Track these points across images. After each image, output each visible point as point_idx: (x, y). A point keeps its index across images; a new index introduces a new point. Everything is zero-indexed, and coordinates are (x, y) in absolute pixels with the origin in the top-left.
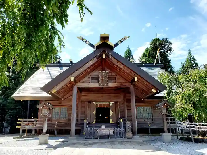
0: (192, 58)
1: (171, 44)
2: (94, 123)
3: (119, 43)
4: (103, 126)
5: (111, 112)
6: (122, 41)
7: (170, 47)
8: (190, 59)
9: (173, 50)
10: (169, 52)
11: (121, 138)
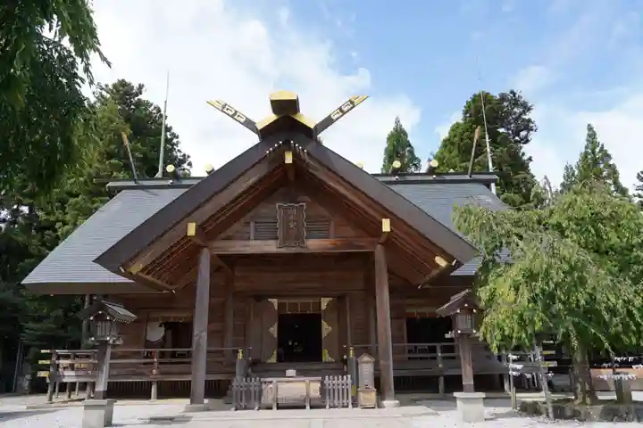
0: (597, 150)
1: (527, 108)
2: (273, 360)
3: (334, 118)
4: (291, 372)
5: (326, 328)
6: (345, 109)
7: (526, 117)
8: (593, 152)
9: (534, 128)
10: (523, 134)
11: (343, 407)
